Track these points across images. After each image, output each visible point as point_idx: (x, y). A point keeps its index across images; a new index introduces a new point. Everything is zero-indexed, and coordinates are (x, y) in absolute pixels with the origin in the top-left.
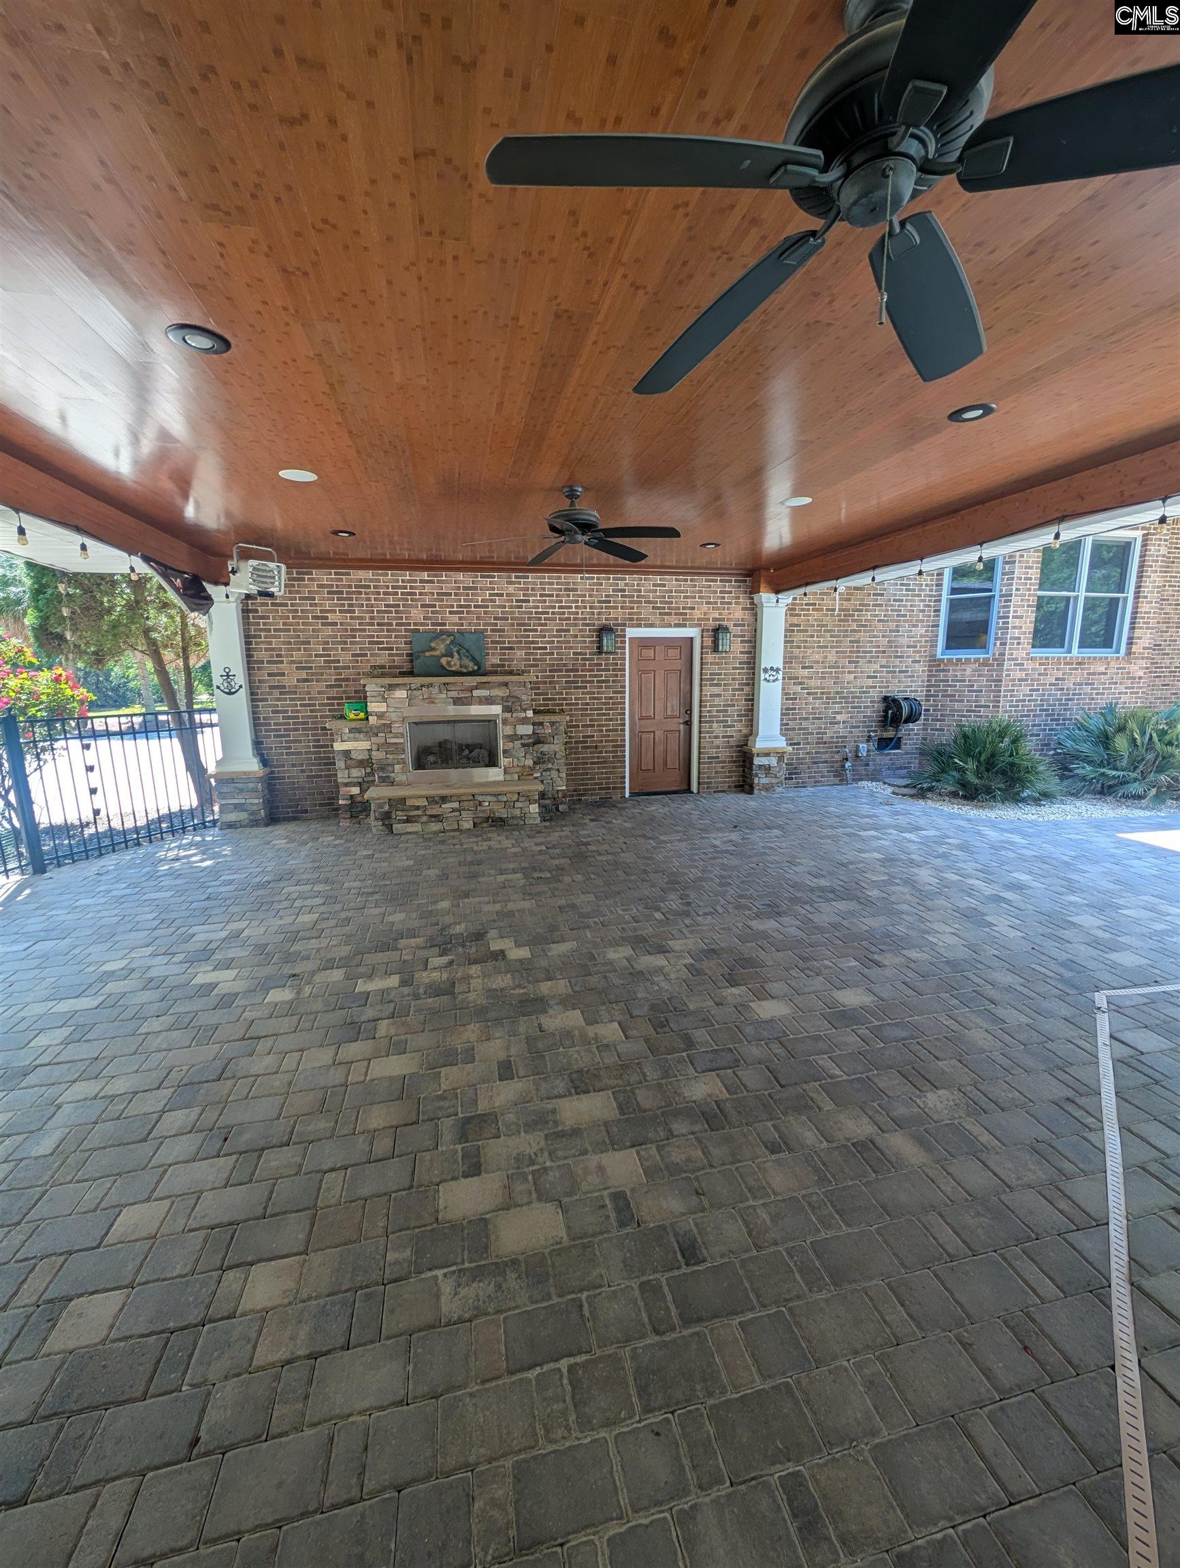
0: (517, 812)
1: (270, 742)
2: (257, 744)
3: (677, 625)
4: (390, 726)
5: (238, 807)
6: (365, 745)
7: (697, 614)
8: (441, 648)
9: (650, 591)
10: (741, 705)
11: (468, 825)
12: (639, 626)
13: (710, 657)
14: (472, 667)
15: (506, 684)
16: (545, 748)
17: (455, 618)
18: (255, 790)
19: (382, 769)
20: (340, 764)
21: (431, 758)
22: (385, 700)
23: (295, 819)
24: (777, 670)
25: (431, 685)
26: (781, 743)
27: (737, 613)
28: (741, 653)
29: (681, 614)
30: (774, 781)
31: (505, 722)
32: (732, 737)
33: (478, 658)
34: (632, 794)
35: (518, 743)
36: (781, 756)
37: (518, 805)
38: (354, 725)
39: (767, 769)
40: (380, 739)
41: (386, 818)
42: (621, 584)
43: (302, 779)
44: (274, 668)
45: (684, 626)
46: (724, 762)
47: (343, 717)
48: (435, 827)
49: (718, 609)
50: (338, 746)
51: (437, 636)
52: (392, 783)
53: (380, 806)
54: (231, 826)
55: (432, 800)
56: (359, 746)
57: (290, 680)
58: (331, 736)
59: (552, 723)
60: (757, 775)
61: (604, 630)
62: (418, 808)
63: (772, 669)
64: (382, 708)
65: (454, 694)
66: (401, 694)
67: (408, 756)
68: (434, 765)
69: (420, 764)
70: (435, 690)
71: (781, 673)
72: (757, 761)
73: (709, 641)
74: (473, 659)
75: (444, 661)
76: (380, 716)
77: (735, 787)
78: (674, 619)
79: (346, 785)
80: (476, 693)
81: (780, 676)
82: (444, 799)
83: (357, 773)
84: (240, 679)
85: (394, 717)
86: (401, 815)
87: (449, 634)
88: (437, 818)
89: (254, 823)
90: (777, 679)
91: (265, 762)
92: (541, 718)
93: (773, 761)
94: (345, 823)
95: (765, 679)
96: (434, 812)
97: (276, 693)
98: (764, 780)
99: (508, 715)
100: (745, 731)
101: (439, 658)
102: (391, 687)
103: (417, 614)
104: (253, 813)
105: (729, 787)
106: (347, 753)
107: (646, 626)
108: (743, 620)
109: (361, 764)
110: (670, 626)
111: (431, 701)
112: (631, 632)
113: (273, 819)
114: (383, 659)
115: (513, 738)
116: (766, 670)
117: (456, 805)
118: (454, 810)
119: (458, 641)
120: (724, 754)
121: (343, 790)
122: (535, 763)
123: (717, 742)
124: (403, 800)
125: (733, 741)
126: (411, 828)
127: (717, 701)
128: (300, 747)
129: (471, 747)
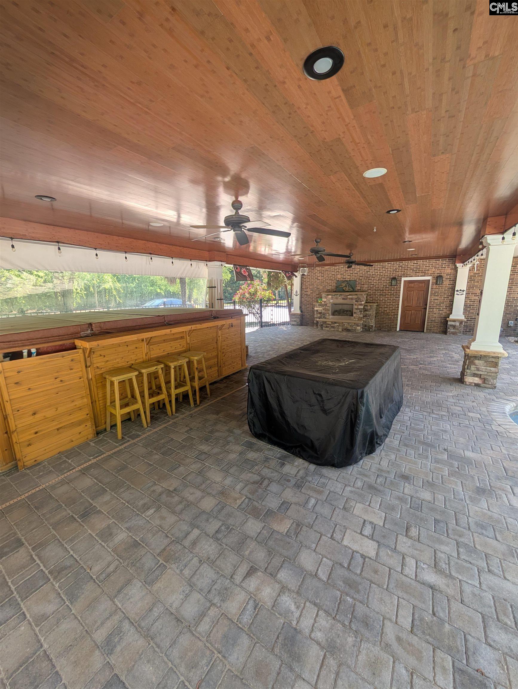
0: (354, 328)
1: (303, 307)
2: (300, 307)
3: (421, 276)
4: (326, 304)
5: (295, 321)
6: (321, 309)
7: (430, 272)
8: (344, 285)
9: (412, 266)
10: (447, 303)
11: (340, 330)
12: (407, 277)
13: (435, 286)
14: (351, 290)
15: (357, 295)
16: (367, 313)
17: (349, 277)
18: (298, 318)
19: (324, 315)
20: (315, 313)
21: (336, 313)
22: (326, 298)
23: (306, 325)
24: (463, 291)
25: (337, 295)
26: (462, 317)
27: (449, 271)
28: (449, 284)
29: (423, 272)
30: (457, 331)
31: (355, 305)
32: (442, 314)
33: (353, 287)
34: (400, 330)
35: (358, 311)
36: (461, 322)
37: (354, 326)
38: (319, 304)
39: (454, 327)
40: (324, 308)
41: (322, 326)
42: (401, 264)
43: (308, 316)
44: (306, 290)
45: (425, 276)
46: (438, 323)
47: (318, 302)
48: (332, 329)
49: (440, 270)
50: (316, 309)
51: (343, 282)
52: (326, 318)
53: (321, 323)
54: (293, 325)
55: (332, 322)
56: (320, 309)
57: (309, 293)
58: (314, 306)
59: (370, 306)
60: (449, 328)
61: (394, 278)
62: (329, 324)
63: (460, 290)
64: (325, 300)
65: (343, 297)
66: (330, 297)
67: (330, 312)
68: (336, 315)
69: (333, 314)
70: (338, 296)
71: (465, 292)
72: (449, 323)
73: (435, 281)
74: (352, 288)
75: (344, 288)
76: (325, 302)
77: (442, 332)
78: (420, 274)
79: (316, 318)
80: (348, 297)
81: (465, 293)
82: (335, 323)
83: (319, 315)
84: (299, 293)
85: (328, 302)
86: (325, 325)
87: (346, 281)
88: (333, 327)
89: (297, 325)
90: (463, 294)
91: (301, 311)
92: (366, 304)
93: (458, 324)
94: (315, 327)
95: (457, 294)
96: (332, 326)
97: (306, 296)
98: (452, 330)
99: (356, 303)
100: (448, 312)
101: (343, 287)
102: (328, 295)
103: (339, 276)
104: (298, 323)
105: (439, 332)
106: (317, 310)
107: (409, 277)
108: (450, 273)
109: (320, 313)
110: (419, 276)
111: (337, 298)
112: (403, 279)
113: (301, 325)
114: (329, 288)
115: (357, 309)
116: (457, 291)
117: (338, 325)
118: (337, 326)
119: (348, 282)
120: (438, 320)
121: (315, 319)
122: (363, 316)
123: (435, 315)
124: (326, 322)
125: (442, 316)
126: (327, 329)
127: (436, 301)
128: (309, 309)
129: (347, 311)
